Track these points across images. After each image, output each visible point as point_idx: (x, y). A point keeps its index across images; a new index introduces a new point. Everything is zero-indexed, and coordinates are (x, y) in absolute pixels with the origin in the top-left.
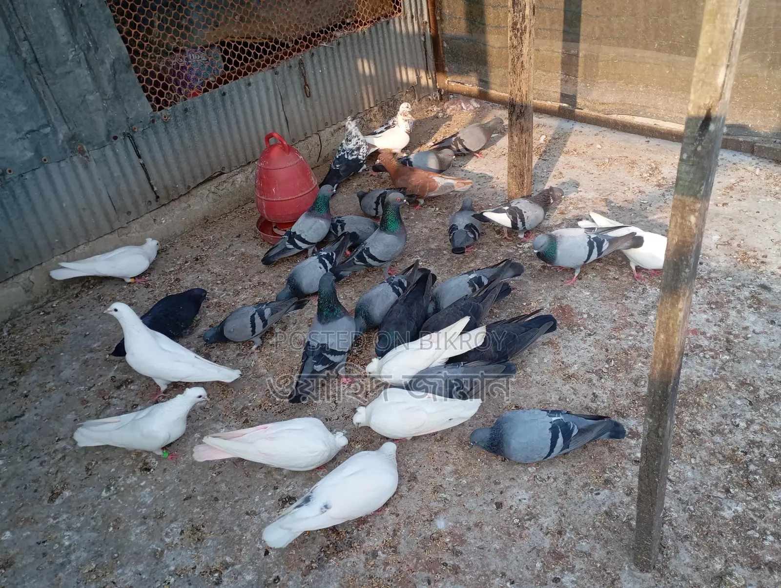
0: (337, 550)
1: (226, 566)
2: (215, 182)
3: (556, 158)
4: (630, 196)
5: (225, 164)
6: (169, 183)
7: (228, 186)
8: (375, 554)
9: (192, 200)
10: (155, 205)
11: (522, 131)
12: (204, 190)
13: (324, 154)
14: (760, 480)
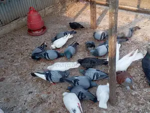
0: (41, 103)
1: (15, 107)
2: (17, 20)
3: (104, 16)
4: (121, 24)
5: (20, 16)
6: (5, 20)
7: (20, 21)
8: (50, 103)
9: (11, 25)
10: (1, 25)
11: (93, 7)
12: (14, 22)
13: (46, 14)
14: (142, 87)
